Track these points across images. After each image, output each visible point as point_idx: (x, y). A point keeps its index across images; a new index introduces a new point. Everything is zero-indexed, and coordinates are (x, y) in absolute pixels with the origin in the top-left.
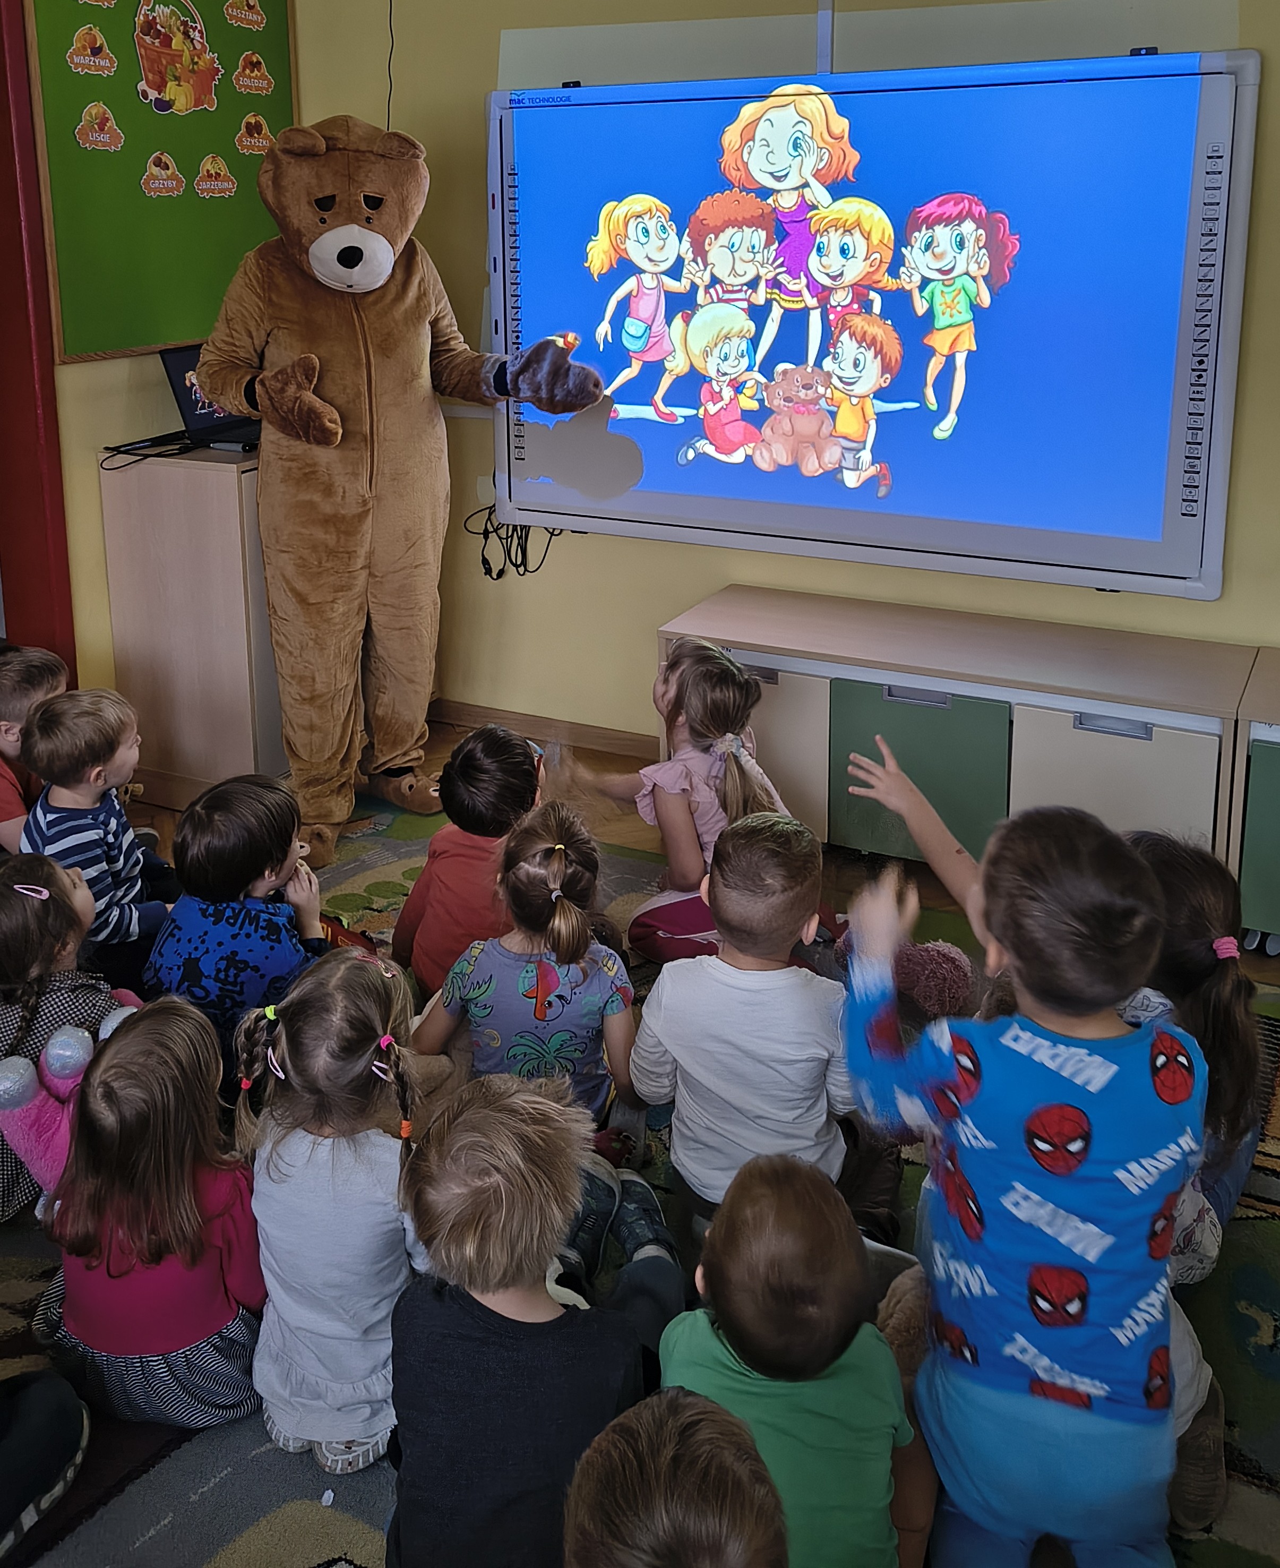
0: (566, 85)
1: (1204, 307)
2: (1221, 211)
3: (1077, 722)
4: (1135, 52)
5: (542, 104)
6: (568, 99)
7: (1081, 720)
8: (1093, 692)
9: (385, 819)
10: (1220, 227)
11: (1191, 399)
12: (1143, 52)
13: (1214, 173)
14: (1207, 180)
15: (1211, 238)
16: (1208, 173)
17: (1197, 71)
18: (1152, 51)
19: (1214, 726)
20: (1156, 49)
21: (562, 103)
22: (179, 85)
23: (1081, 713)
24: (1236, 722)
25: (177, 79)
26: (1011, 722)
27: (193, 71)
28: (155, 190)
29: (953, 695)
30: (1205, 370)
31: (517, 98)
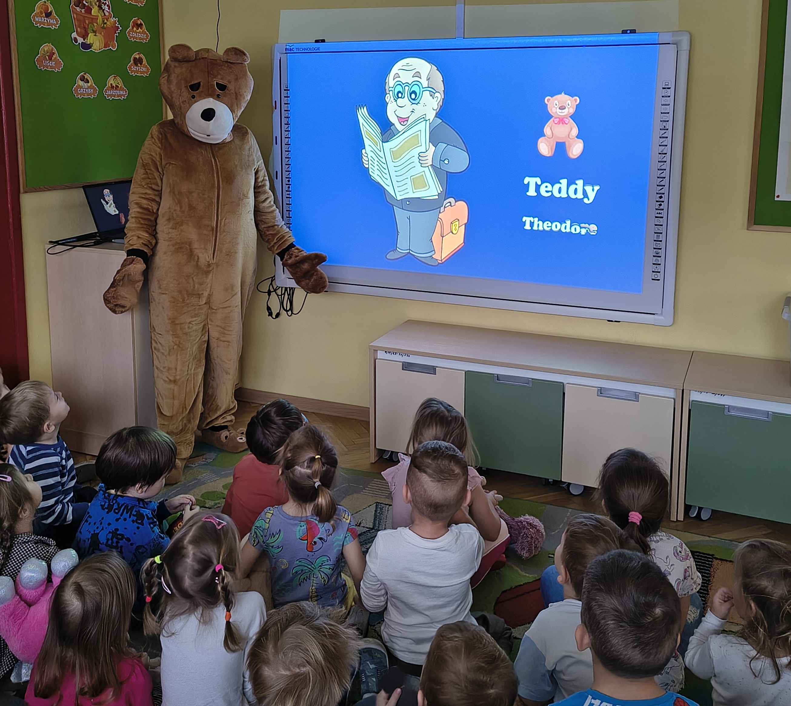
0: (317, 41)
1: (662, 168)
2: (670, 117)
3: (599, 393)
4: (624, 32)
5: (303, 51)
6: (318, 49)
7: (601, 391)
8: (608, 376)
9: (211, 456)
10: (669, 125)
11: (656, 217)
12: (629, 32)
13: (666, 96)
14: (663, 100)
15: (665, 131)
16: (663, 97)
17: (657, 43)
18: (633, 31)
19: (671, 393)
20: (635, 30)
21: (315, 51)
22: (95, 35)
23: (601, 388)
24: (683, 390)
25: (94, 32)
26: (564, 394)
27: (103, 28)
28: (81, 94)
29: (532, 379)
30: (663, 202)
31: (289, 47)
